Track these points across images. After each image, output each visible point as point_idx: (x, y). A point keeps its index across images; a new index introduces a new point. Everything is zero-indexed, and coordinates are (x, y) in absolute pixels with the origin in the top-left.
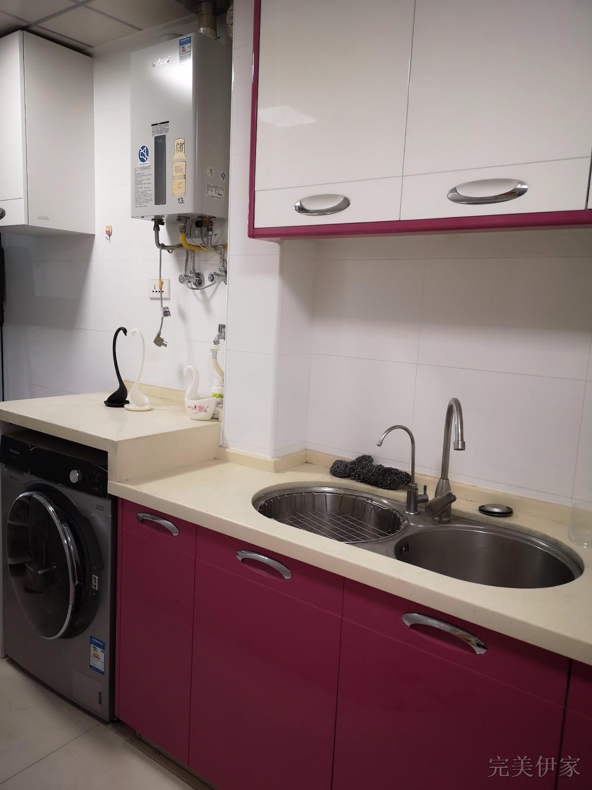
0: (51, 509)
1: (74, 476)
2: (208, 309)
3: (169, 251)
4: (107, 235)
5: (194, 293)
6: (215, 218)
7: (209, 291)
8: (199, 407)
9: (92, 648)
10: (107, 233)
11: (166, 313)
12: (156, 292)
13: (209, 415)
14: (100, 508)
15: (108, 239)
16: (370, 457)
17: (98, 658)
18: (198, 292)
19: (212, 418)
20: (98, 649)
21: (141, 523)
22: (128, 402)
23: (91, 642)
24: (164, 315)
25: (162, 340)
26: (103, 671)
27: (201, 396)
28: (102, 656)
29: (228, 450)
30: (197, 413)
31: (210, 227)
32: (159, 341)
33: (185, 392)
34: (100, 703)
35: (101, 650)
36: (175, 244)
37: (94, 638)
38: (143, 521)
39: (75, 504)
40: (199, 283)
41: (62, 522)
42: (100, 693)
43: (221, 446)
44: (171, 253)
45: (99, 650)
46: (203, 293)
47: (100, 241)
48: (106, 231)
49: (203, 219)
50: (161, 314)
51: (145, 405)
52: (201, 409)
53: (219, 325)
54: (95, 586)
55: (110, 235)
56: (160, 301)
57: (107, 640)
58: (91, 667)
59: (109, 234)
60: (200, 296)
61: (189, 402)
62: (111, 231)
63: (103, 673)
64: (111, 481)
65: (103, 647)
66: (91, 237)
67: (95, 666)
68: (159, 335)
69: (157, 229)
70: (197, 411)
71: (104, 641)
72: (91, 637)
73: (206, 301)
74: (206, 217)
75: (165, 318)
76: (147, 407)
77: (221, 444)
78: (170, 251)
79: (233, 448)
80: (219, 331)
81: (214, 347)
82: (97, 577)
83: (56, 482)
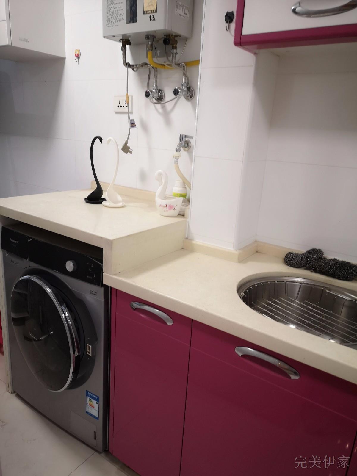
0: (48, 290)
1: (70, 266)
2: (168, 121)
3: (133, 69)
4: (76, 58)
5: (155, 106)
6: (180, 36)
7: (169, 106)
8: (169, 206)
9: (88, 399)
10: (76, 56)
11: (133, 125)
12: (121, 106)
13: (176, 212)
14: (94, 293)
15: (77, 61)
16: (320, 251)
17: (94, 407)
18: (159, 106)
19: (178, 215)
20: (93, 400)
21: (135, 310)
22: (104, 200)
23: (87, 395)
24: (131, 126)
25: (129, 148)
26: (98, 417)
27: (168, 196)
28: (96, 406)
29: (194, 242)
30: (167, 211)
31: (175, 45)
32: (126, 149)
33: (156, 193)
34: (95, 438)
35: (96, 402)
36: (140, 63)
37: (89, 392)
38: (136, 309)
39: (71, 288)
40: (160, 99)
41: (61, 304)
42: (95, 432)
43: (187, 238)
44: (136, 71)
45: (94, 402)
46: (163, 107)
47: (70, 63)
48: (76, 54)
49: (170, 37)
50: (128, 125)
51: (118, 202)
52: (171, 207)
53: (181, 135)
54: (89, 353)
55: (78, 58)
56: (127, 115)
57: (100, 394)
58: (87, 412)
59: (78, 56)
60: (160, 110)
61: (159, 201)
62: (79, 54)
63: (98, 419)
64: (106, 274)
65: (97, 400)
66: (62, 60)
67: (91, 413)
68: (126, 143)
69: (124, 48)
70: (167, 209)
71: (98, 396)
72: (87, 392)
73: (166, 115)
74: (172, 35)
75: (132, 129)
76: (120, 204)
77: (187, 237)
78: (135, 69)
79: (198, 241)
80: (180, 140)
81: (176, 154)
82: (91, 346)
83: (53, 269)
